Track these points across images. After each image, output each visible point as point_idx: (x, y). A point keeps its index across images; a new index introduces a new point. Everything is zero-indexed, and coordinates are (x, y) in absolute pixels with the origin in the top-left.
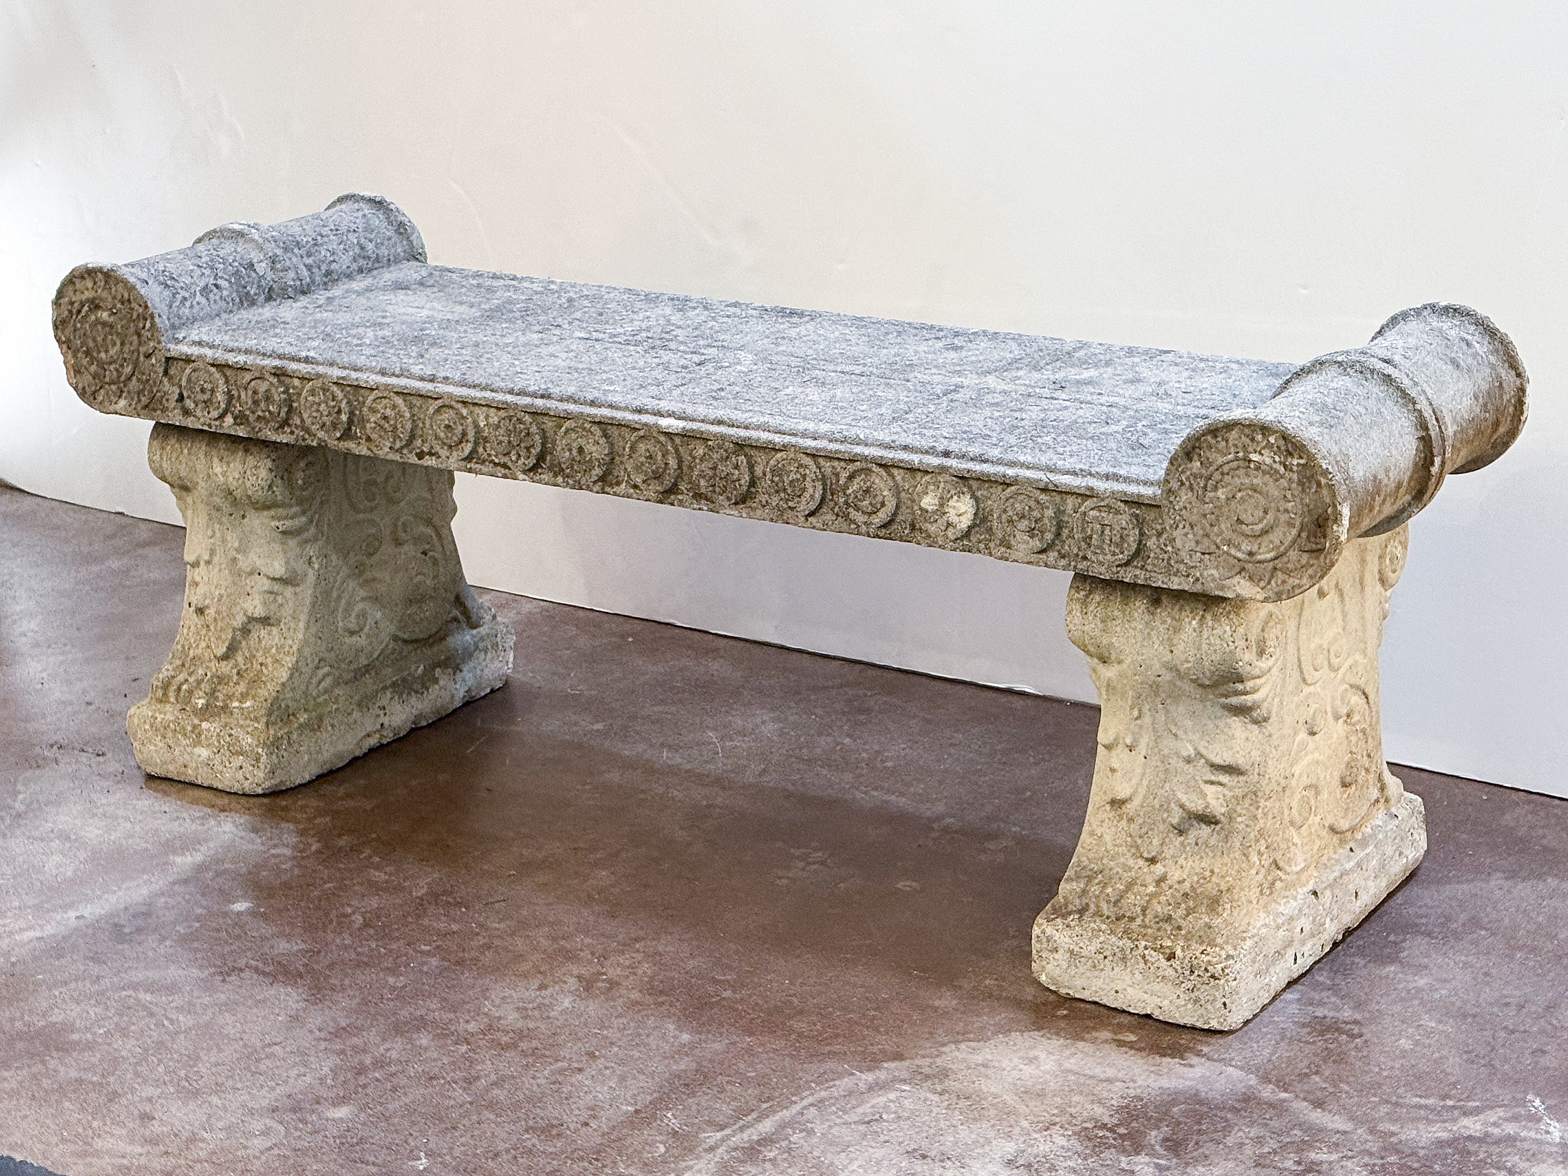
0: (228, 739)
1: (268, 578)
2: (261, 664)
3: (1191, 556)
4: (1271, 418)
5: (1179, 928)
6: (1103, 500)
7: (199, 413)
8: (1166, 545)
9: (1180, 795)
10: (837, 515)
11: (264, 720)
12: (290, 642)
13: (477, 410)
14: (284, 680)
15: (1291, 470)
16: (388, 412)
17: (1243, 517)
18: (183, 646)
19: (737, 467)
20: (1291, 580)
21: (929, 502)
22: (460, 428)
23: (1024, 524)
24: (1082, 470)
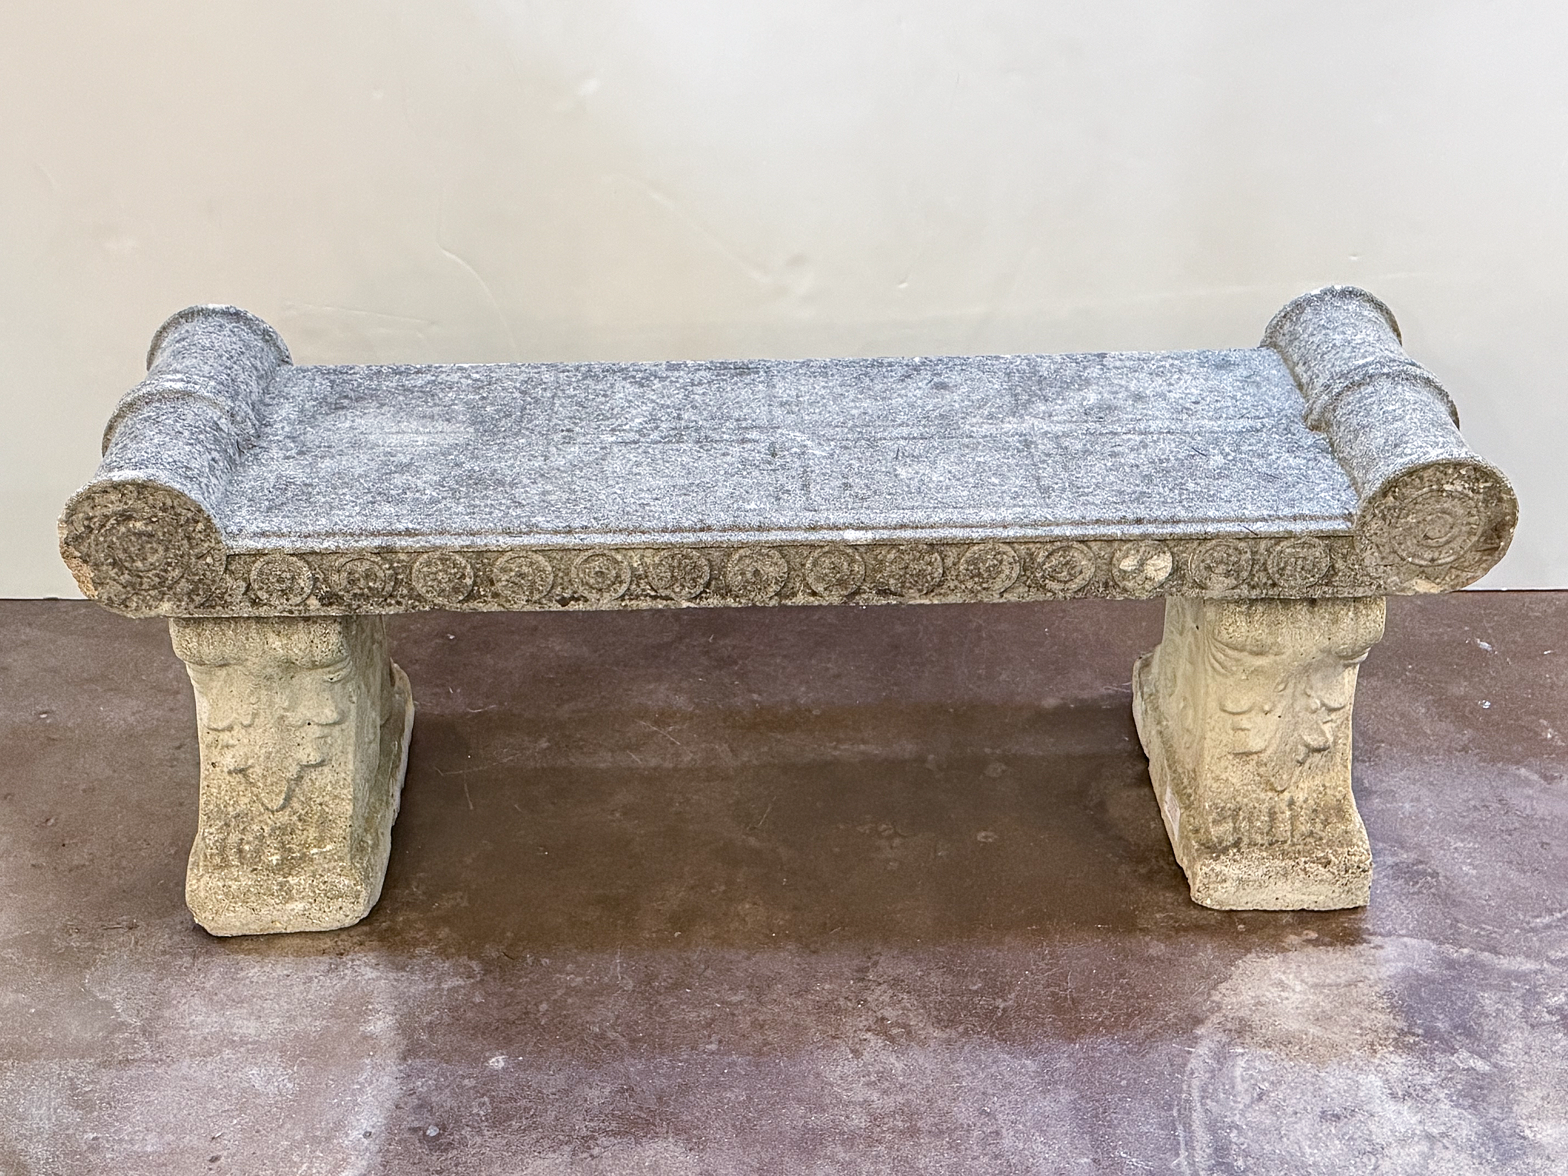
0: (323, 887)
1: (318, 725)
2: (321, 804)
3: (1377, 570)
4: (1463, 455)
5: (1321, 839)
6: (1300, 539)
7: (274, 601)
8: (1353, 564)
9: (1305, 738)
10: (1029, 587)
11: (349, 856)
12: (343, 775)
13: (631, 553)
14: (350, 812)
15: (1478, 493)
16: (525, 569)
17: (1430, 534)
18: (217, 806)
19: (930, 563)
20: (1465, 574)
21: (1128, 564)
22: (614, 572)
23: (1222, 568)
24: (1270, 516)
